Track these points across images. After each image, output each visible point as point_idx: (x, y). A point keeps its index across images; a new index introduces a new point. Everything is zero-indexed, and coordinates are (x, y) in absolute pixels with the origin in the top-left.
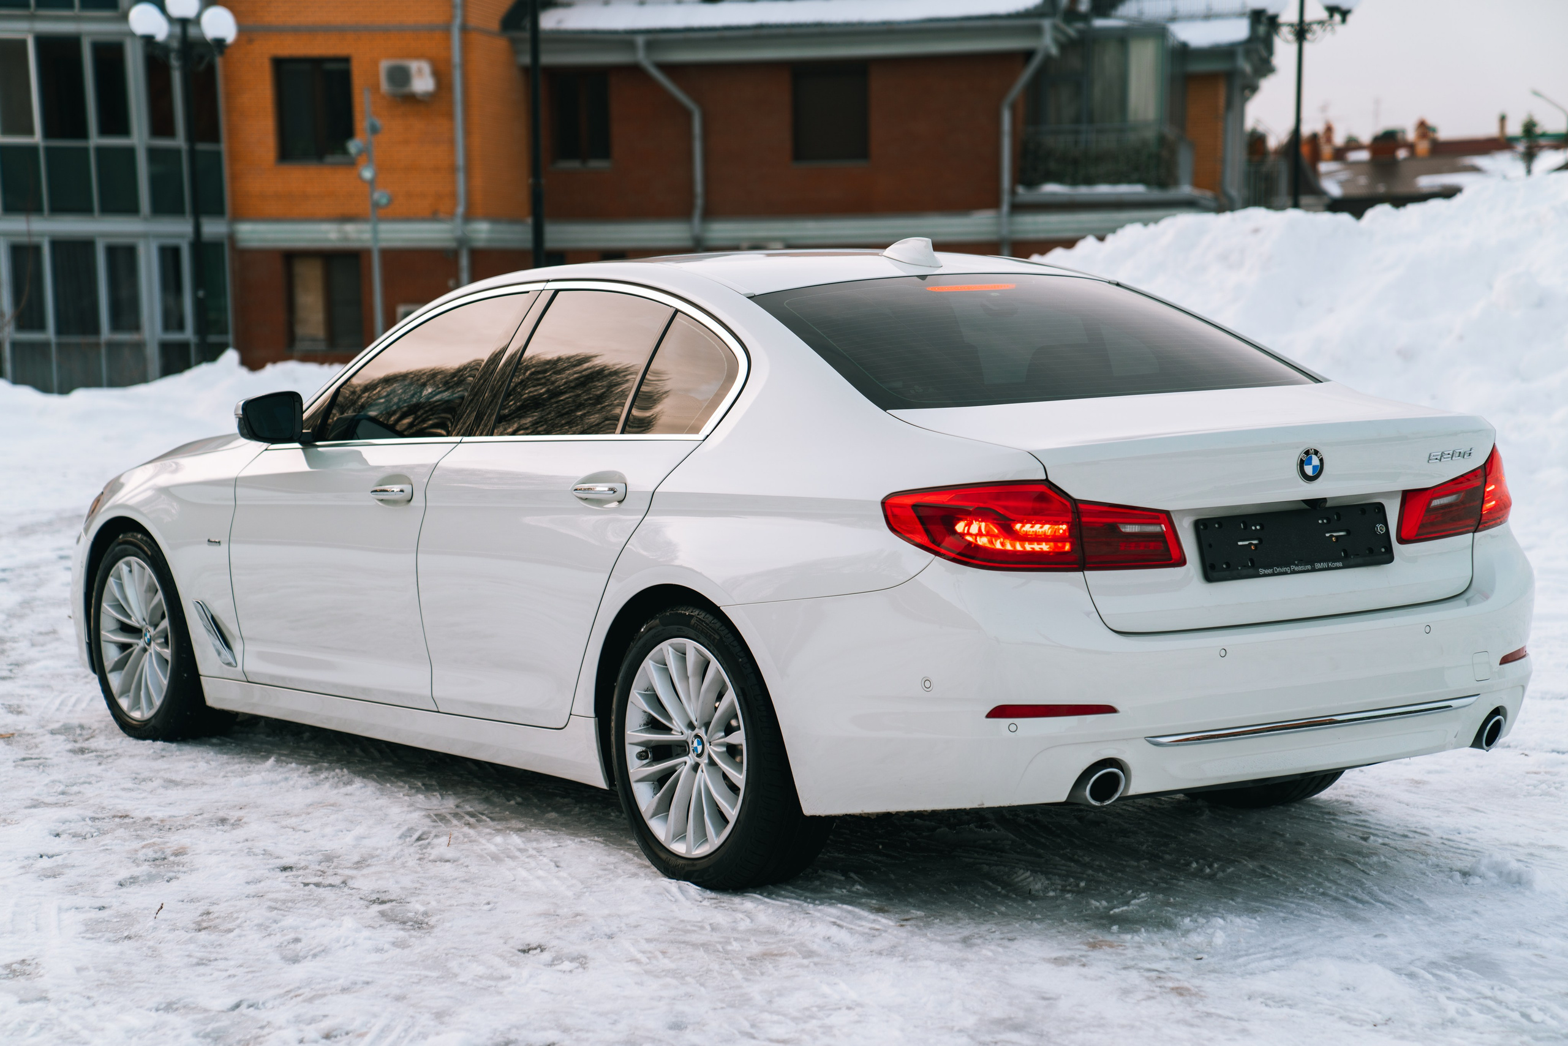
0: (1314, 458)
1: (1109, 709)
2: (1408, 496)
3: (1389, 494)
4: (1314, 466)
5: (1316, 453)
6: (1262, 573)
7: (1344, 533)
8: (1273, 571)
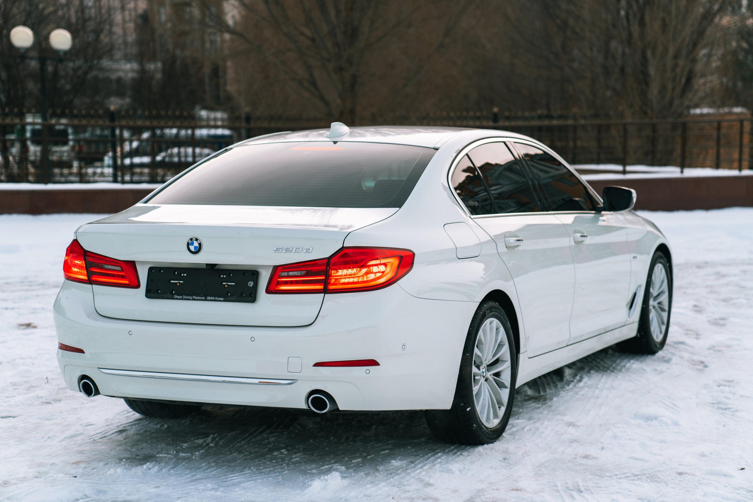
0: (195, 242)
1: (82, 351)
3: (265, 267)
4: (194, 246)
5: (197, 240)
6: (176, 297)
7: (234, 284)
8: (182, 297)
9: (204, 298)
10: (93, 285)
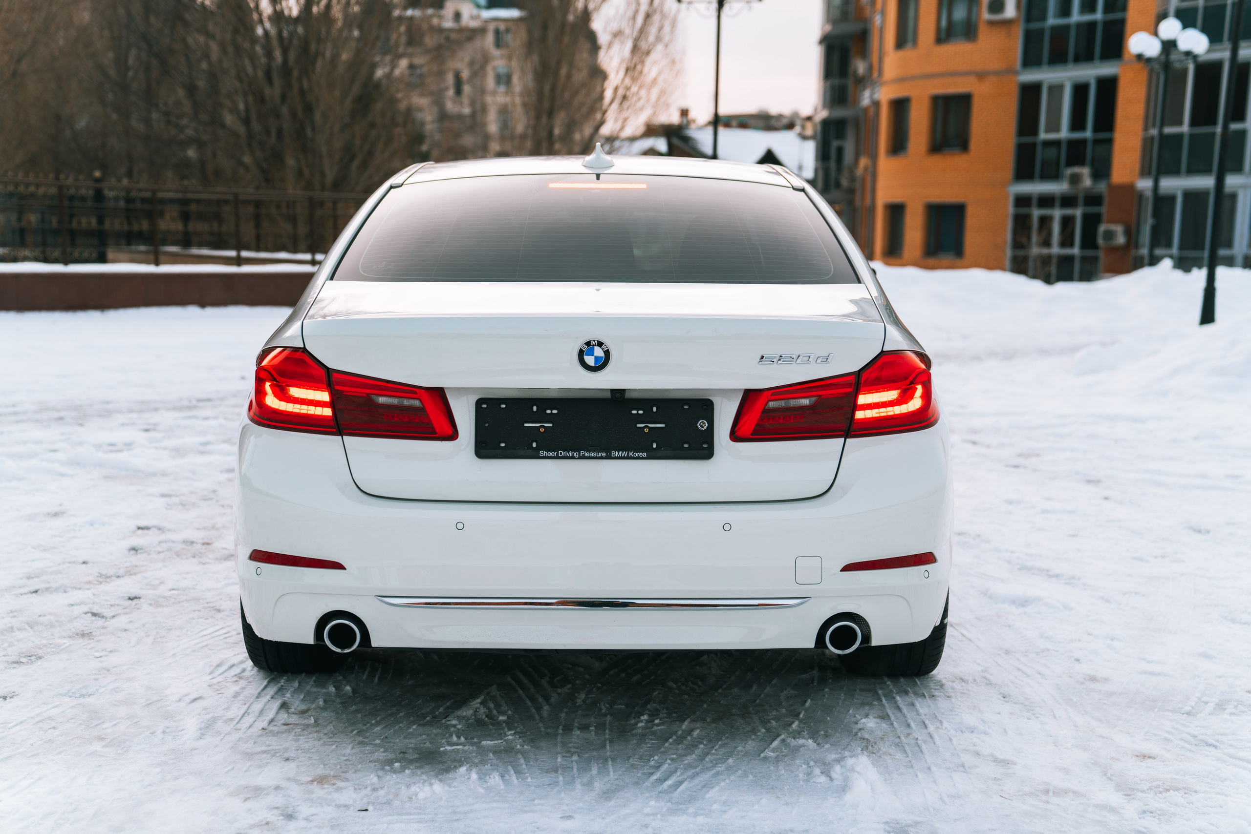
0: (597, 349)
1: (338, 566)
2: (750, 397)
3: (726, 393)
4: (595, 357)
5: (600, 344)
6: (544, 455)
7: (663, 425)
8: (557, 454)
9: (604, 454)
10: (344, 437)
